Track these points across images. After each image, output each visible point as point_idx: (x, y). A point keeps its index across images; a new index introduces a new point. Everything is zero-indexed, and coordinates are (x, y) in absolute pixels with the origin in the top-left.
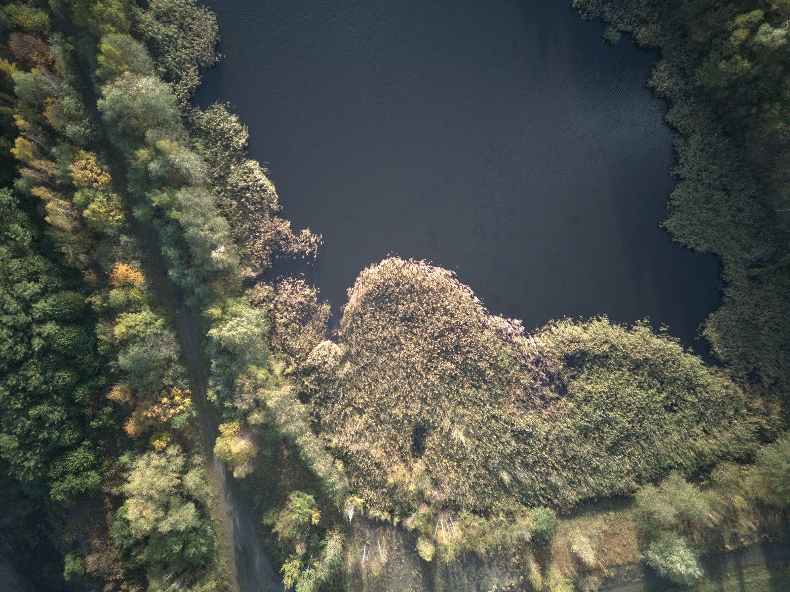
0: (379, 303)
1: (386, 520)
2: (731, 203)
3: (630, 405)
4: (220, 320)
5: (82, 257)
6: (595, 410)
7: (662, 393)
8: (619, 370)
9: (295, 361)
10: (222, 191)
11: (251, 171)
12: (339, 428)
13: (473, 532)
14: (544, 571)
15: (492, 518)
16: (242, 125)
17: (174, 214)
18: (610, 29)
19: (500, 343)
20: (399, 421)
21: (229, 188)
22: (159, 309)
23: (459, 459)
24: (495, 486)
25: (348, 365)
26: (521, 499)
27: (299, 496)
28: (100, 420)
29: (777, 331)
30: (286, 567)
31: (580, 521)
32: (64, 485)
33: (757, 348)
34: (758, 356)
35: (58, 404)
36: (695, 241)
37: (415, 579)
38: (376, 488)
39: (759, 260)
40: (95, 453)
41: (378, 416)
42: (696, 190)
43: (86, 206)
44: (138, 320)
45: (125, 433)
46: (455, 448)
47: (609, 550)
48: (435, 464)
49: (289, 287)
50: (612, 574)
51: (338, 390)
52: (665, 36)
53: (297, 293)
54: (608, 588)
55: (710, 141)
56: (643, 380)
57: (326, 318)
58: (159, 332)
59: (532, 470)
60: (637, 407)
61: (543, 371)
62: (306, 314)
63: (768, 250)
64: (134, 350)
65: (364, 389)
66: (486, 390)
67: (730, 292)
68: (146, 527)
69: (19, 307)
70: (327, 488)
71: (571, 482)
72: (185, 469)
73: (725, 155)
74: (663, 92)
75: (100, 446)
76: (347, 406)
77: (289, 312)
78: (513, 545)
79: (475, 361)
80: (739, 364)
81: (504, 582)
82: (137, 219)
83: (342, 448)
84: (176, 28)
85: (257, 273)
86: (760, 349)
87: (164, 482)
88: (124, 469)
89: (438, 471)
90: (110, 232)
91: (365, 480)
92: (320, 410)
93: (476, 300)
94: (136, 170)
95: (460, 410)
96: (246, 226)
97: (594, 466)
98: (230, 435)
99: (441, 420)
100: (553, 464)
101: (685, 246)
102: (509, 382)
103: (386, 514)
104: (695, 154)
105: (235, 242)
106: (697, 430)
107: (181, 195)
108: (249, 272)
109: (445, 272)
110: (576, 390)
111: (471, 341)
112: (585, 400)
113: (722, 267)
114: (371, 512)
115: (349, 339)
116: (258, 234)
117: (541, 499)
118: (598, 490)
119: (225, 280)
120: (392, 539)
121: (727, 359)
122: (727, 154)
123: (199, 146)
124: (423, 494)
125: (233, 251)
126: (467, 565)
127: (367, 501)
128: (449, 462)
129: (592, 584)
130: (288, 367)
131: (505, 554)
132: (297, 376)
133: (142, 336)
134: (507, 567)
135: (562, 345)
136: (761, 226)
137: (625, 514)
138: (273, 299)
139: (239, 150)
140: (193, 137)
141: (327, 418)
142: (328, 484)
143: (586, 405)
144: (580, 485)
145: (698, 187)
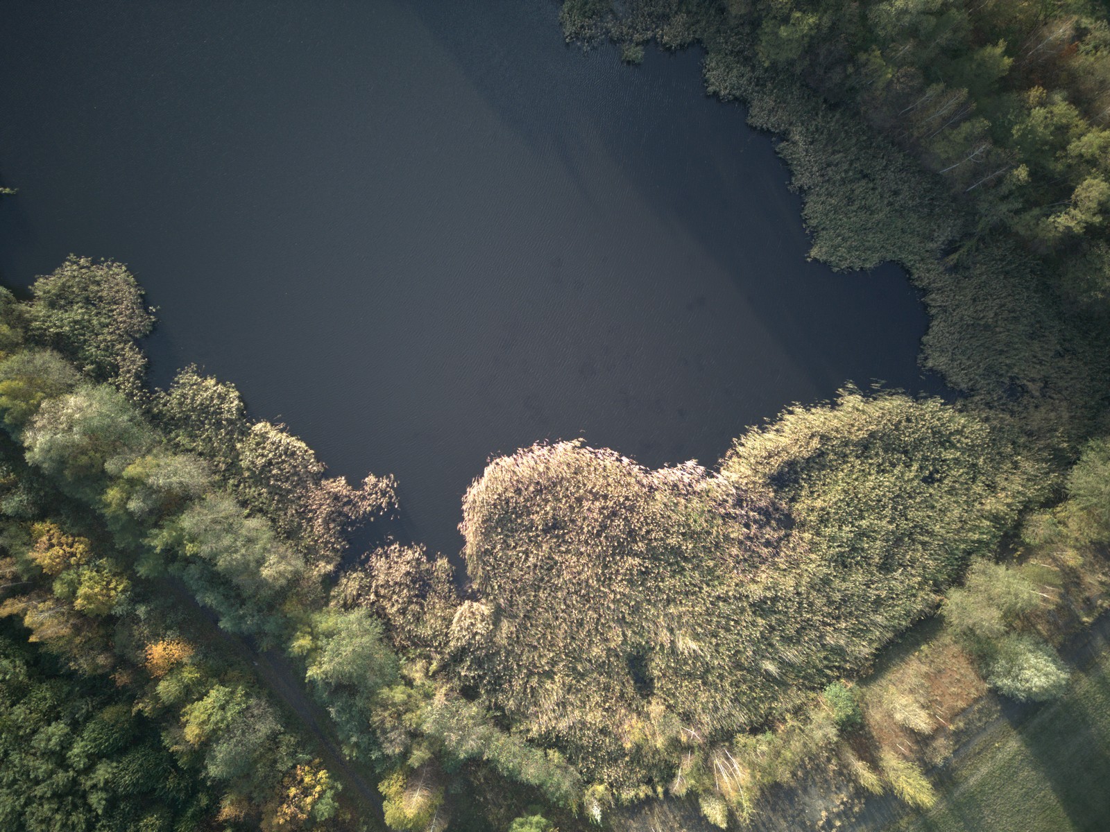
0: (505, 525)
1: (647, 796)
2: (880, 190)
3: (881, 501)
4: (315, 650)
5: (101, 660)
6: (840, 528)
7: (912, 465)
8: (845, 462)
9: (436, 652)
10: (240, 482)
11: (264, 437)
12: (532, 709)
13: (764, 761)
14: (875, 765)
15: (779, 727)
16: (224, 385)
17: (190, 549)
18: (625, 46)
19: (683, 501)
20: (604, 662)
21: (247, 474)
22: (235, 674)
23: (703, 674)
24: (763, 684)
25: (505, 623)
26: (803, 684)
27: (522, 825)
29: (1016, 319)
31: (890, 676)
33: (1001, 353)
34: (1008, 362)
36: (858, 257)
38: (616, 760)
39: (951, 242)
41: (574, 669)
42: (830, 195)
43: (73, 594)
44: (209, 706)
46: (690, 662)
47: (943, 695)
48: (674, 694)
49: (382, 562)
50: (961, 724)
51: (508, 662)
52: (698, 22)
53: (397, 563)
54: (965, 744)
55: (816, 125)
56: (880, 461)
57: (448, 576)
58: (244, 706)
59: (799, 642)
60: (890, 499)
61: (752, 510)
62: (421, 584)
63: (954, 226)
64: (222, 751)
65: (539, 644)
66: (693, 569)
67: (935, 299)
69: (50, 767)
70: (553, 794)
71: (855, 633)
73: (843, 135)
74: (729, 94)
76: (529, 676)
77: (399, 594)
78: (821, 747)
79: (662, 539)
80: (989, 384)
81: (833, 802)
82: (147, 577)
83: (548, 732)
84: (81, 308)
85: (334, 563)
86: (1007, 352)
89: (683, 701)
90: (118, 611)
91: (596, 757)
92: (497, 698)
93: (626, 460)
94: (116, 518)
95: (672, 610)
96: (291, 511)
97: (873, 598)
98: (397, 793)
99: (656, 634)
100: (823, 621)
101: (852, 269)
102: (717, 546)
103: (643, 788)
104: (807, 151)
105: (288, 538)
106: (978, 488)
107: (187, 522)
108: (326, 568)
109: (569, 445)
110: (804, 514)
111: (646, 518)
112: (821, 521)
113: (908, 272)
114: (624, 796)
115: (489, 590)
116: (310, 515)
117: (828, 672)
118: (893, 626)
119: (297, 594)
120: (666, 816)
121: (970, 384)
122: (846, 132)
123: (182, 439)
124: (679, 741)
125: (289, 553)
126: (776, 803)
127: (611, 785)
128: (690, 683)
129: (942, 751)
130: (431, 664)
131: (817, 765)
132: (447, 670)
133: (223, 726)
134: (826, 781)
135: (760, 467)
136: (932, 199)
137: (941, 640)
138: (370, 587)
139: (236, 420)
140: (170, 432)
141: (511, 704)
142: (552, 789)
143: (826, 526)
144: (868, 630)
145: (830, 189)
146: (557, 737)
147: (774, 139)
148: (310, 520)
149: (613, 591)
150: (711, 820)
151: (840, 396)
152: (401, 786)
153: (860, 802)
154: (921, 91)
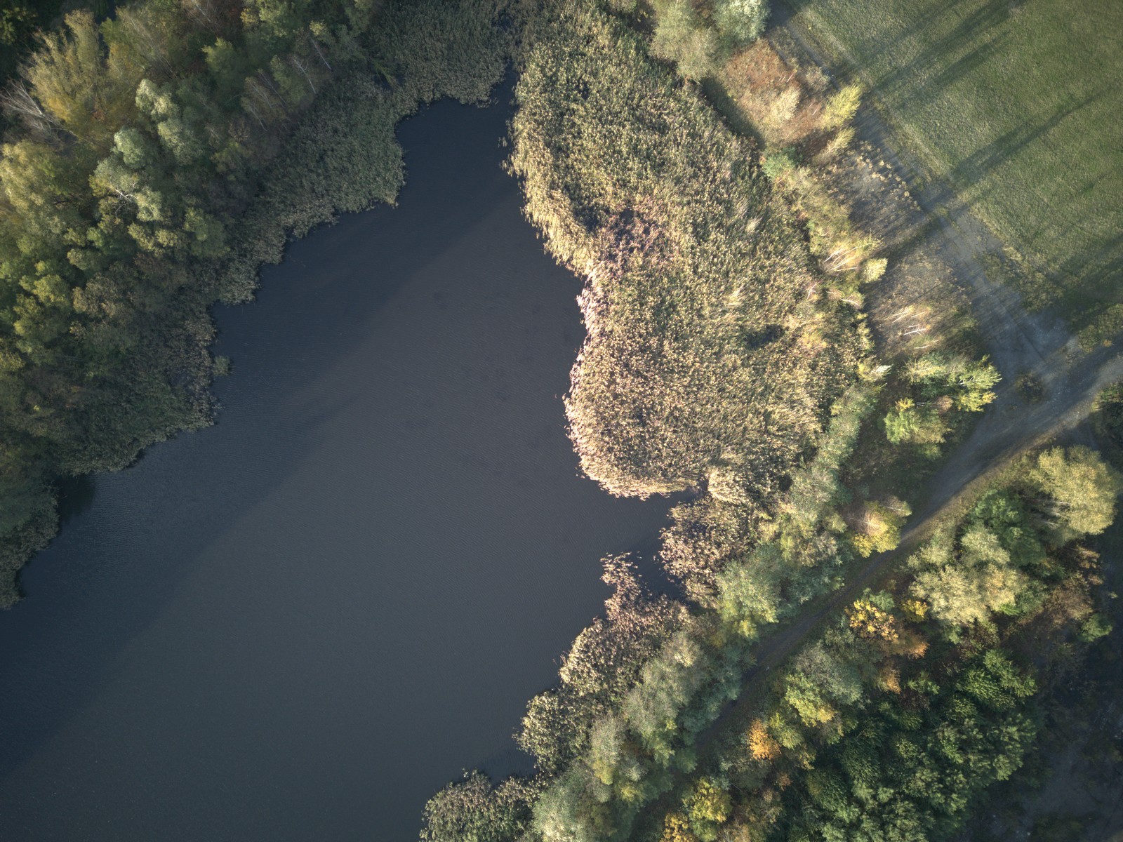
0: (640, 459)
1: (867, 327)
2: (333, 145)
3: (605, 135)
4: (753, 617)
5: (768, 798)
6: (630, 169)
7: (573, 109)
8: (573, 167)
9: (752, 514)
10: (613, 691)
11: (573, 672)
12: (797, 429)
13: (831, 230)
14: (831, 135)
15: (803, 217)
16: (528, 710)
17: (671, 726)
18: (216, 373)
19: (613, 307)
20: (754, 369)
21: (605, 686)
22: (776, 688)
23: (760, 283)
24: (768, 231)
25: (725, 456)
26: (766, 196)
27: (893, 433)
28: (926, 685)
29: (441, 23)
30: (974, 408)
31: (756, 122)
32: (1016, 684)
33: (471, 34)
34: (479, 29)
35: (936, 738)
36: (393, 162)
37: (912, 264)
38: (838, 355)
39: (377, 81)
40: (965, 671)
41: (762, 394)
42: (339, 189)
43: (714, 824)
44: (802, 702)
45: (927, 651)
46: (751, 294)
47: (769, 76)
48: (780, 307)
49: (676, 564)
50: (794, 60)
51: (757, 452)
52: (191, 310)
53: (676, 552)
54: (811, 56)
55: (279, 203)
56: (571, 136)
57: (687, 507)
58: (802, 674)
59: (729, 202)
60: (603, 127)
61: (618, 246)
62: (695, 530)
63: (362, 79)
64: (838, 689)
65: (741, 425)
66: (671, 295)
67: (427, 96)
68: (1013, 575)
69: (859, 834)
70: (867, 408)
71: (720, 154)
72: (929, 567)
73: (286, 179)
74: (254, 280)
75: (954, 671)
76: (769, 434)
77: (703, 549)
78: (819, 179)
79: (646, 324)
80: (501, 45)
81: (864, 168)
82: (696, 762)
83: (817, 415)
84: (467, 836)
85: (679, 606)
86: (470, 30)
87: (957, 582)
88: (964, 631)
89: (785, 298)
90: (726, 785)
91: (836, 372)
92: (789, 460)
93: (580, 358)
94: (647, 790)
95: (706, 311)
96: (636, 645)
97: (689, 139)
98: (869, 541)
99: (728, 325)
100: (711, 182)
101: (404, 168)
102: (649, 276)
103: (860, 331)
104: (302, 211)
105: (659, 647)
106: (590, 51)
107: (647, 730)
108: (684, 613)
109: (569, 408)
110: (619, 201)
111: (628, 338)
112: (625, 186)
113: (404, 118)
114: (867, 347)
115: (696, 471)
116: (638, 628)
117: (754, 175)
118: (712, 121)
119: (707, 636)
120: (883, 310)
121: (500, 61)
122: (284, 176)
123: (578, 742)
124: (819, 302)
125: (672, 645)
126: (868, 217)
127: (858, 358)
128: (769, 294)
129: (816, 77)
130: (762, 518)
131: (833, 182)
132: (766, 504)
133: (818, 690)
134: (846, 174)
135: (580, 240)
136: (339, 99)
137: (723, 79)
138: (698, 573)
139: (559, 697)
140: (572, 754)
141: (793, 447)
142: (863, 409)
143: (629, 182)
144: (717, 143)
145: (334, 188)
146: (820, 407)
147: (292, 240)
148: (642, 628)
149: (693, 364)
150: (883, 272)
151: (514, 172)
152: (864, 537)
153: (864, 145)
154: (247, 116)
